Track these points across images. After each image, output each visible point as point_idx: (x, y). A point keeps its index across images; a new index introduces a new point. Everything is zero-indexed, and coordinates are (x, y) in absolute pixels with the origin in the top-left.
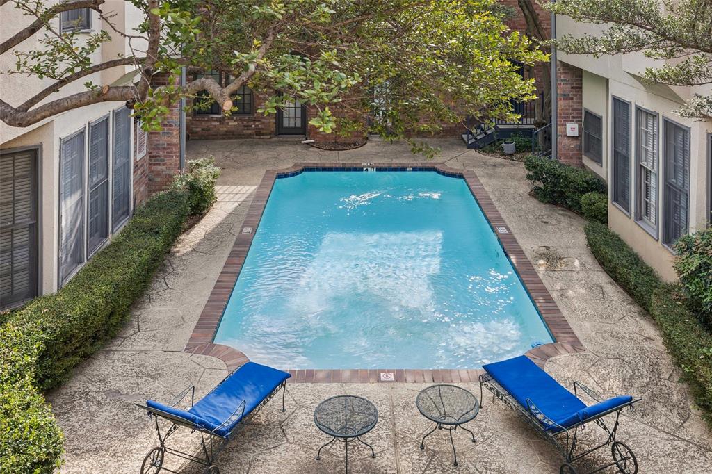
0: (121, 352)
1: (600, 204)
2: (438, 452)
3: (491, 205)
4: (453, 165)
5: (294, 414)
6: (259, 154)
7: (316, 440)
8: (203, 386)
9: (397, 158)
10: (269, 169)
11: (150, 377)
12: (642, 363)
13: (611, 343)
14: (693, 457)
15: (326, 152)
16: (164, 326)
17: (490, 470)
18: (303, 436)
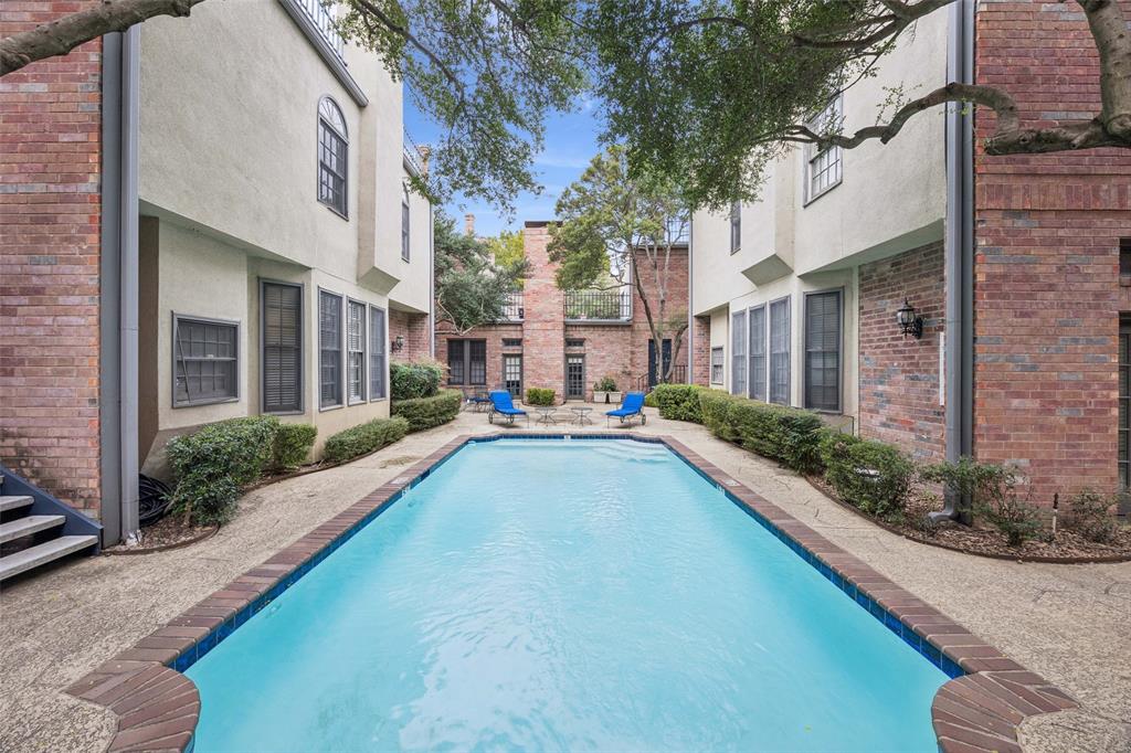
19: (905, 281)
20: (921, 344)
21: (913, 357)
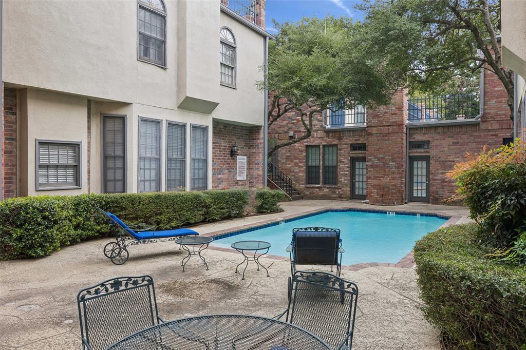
19: (228, 134)
20: (232, 159)
21: (229, 164)
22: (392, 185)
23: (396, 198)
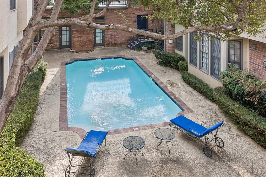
0: (34, 135)
1: (185, 65)
2: (163, 151)
3: (146, 68)
4: (128, 56)
5: (110, 146)
6: (55, 56)
7: (121, 154)
8: (72, 142)
9: (107, 54)
10: (61, 61)
11: (50, 142)
12: (212, 114)
13: (200, 108)
14: (236, 139)
15: (80, 54)
16: (47, 123)
17: (181, 153)
18: (116, 153)
22: (88, 40)
23: (90, 46)
